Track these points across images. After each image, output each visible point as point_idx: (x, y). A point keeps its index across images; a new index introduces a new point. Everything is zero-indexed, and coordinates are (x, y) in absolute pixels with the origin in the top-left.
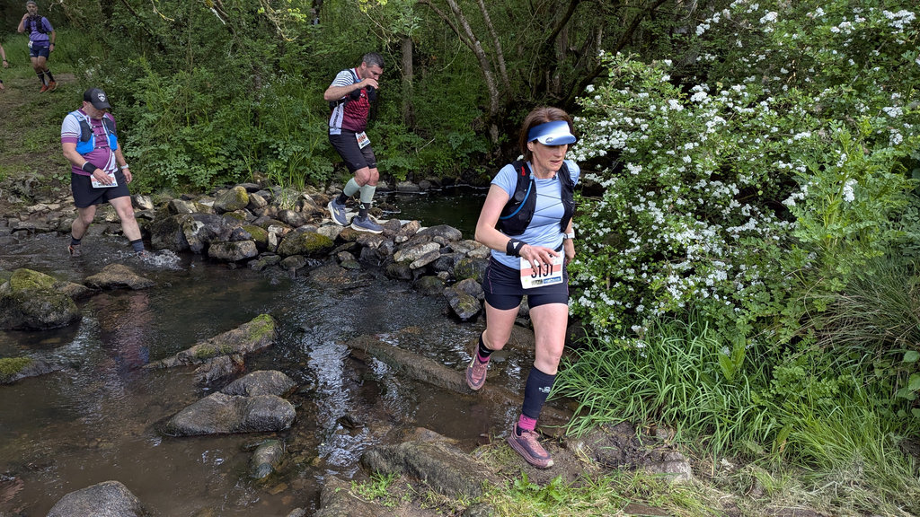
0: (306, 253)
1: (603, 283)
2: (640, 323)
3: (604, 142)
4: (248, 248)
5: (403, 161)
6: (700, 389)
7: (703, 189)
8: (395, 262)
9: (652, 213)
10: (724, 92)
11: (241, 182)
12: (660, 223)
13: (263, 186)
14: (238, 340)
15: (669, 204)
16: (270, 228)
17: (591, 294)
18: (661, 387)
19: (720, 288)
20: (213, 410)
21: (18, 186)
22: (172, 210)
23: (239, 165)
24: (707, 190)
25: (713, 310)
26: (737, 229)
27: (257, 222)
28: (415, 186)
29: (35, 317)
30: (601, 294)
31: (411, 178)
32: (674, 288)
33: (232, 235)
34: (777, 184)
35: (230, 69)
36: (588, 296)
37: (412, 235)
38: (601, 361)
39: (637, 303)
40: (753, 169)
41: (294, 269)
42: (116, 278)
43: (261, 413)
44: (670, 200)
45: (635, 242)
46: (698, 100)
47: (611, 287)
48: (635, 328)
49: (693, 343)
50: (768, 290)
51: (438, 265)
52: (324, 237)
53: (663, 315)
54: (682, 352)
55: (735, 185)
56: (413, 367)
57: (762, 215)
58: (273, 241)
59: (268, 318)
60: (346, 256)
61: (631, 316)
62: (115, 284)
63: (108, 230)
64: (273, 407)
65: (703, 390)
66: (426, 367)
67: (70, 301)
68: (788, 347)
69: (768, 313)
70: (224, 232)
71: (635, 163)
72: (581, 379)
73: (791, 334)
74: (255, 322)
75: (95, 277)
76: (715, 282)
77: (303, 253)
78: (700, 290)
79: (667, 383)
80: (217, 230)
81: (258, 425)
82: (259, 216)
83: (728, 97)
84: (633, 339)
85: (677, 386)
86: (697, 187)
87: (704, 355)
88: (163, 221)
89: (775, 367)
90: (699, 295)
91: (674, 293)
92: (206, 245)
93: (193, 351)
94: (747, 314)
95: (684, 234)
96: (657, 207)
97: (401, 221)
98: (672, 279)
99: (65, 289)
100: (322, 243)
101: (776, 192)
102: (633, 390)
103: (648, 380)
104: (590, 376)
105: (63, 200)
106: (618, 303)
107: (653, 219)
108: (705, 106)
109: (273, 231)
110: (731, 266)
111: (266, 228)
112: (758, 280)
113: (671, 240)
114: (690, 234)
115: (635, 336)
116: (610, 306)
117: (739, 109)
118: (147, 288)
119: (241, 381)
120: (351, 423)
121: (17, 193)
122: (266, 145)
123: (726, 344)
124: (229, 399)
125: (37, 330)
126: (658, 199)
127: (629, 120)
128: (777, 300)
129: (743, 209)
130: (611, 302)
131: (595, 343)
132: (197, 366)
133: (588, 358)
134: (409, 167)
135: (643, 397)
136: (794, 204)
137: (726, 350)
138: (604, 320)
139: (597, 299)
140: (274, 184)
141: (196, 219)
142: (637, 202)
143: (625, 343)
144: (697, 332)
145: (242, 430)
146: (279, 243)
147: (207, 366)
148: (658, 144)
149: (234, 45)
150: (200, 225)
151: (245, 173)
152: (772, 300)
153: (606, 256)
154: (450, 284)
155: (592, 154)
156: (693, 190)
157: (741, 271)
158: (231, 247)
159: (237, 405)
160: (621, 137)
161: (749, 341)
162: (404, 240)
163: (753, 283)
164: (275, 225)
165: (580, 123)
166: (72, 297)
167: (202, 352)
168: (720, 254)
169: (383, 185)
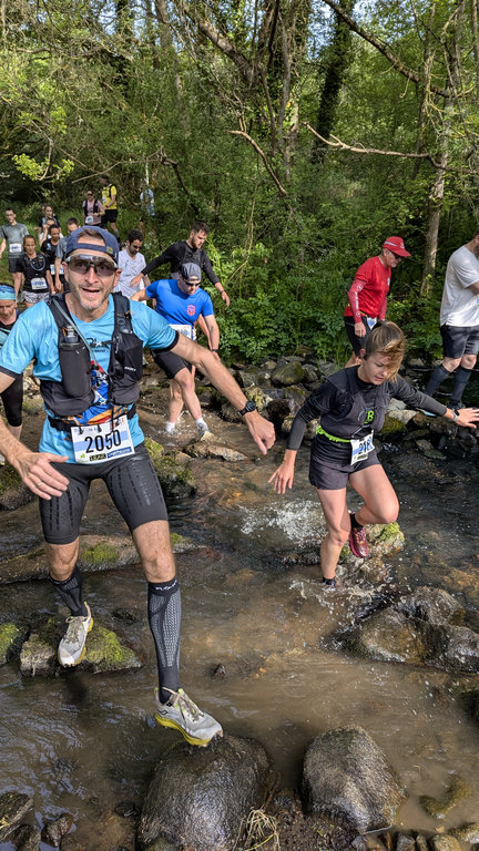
23: (285, 340)
52: (400, 422)
60: (422, 444)
100: (398, 427)
141: (265, 392)
150: (268, 399)
169: (419, 362)
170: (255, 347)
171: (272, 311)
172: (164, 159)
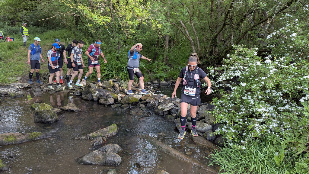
0: (130, 104)
1: (231, 124)
2: (244, 140)
3: (233, 74)
4: (111, 101)
5: (163, 75)
6: (266, 168)
7: (269, 93)
8: (158, 109)
9: (249, 100)
10: (277, 60)
11: (111, 78)
12: (252, 104)
13: (118, 80)
14: (105, 132)
15: (256, 98)
16: (119, 94)
17: (226, 127)
18: (251, 165)
19: (275, 130)
20: (95, 156)
21: (45, 76)
22: (89, 87)
23: (111, 73)
24: (270, 93)
25: (272, 138)
26: (282, 108)
27: (115, 92)
28: (166, 83)
29: (45, 119)
30: (230, 128)
31: (166, 80)
32: (257, 129)
33: (107, 96)
34: (297, 92)
35: (111, 43)
36: (225, 127)
37: (165, 100)
38: (229, 153)
39: (243, 131)
40: (288, 87)
41: (125, 109)
42: (70, 108)
43: (110, 159)
44: (256, 96)
45: (243, 110)
46: (267, 62)
47: (234, 125)
48: (242, 141)
49: (264, 150)
50: (293, 132)
51: (173, 111)
52: (136, 99)
53: (253, 138)
54: (260, 153)
55: (281, 92)
56: (162, 148)
57: (291, 103)
58: (120, 99)
59: (115, 125)
60: (142, 106)
61: (241, 137)
62: (70, 110)
63: (70, 92)
64: (114, 157)
65: (267, 168)
66: (166, 148)
67: (56, 114)
68: (301, 155)
69: (293, 141)
70: (104, 95)
71: (244, 82)
72: (222, 158)
73: (302, 150)
74: (111, 126)
75: (64, 107)
76: (273, 128)
77: (128, 104)
78: (267, 130)
79: (254, 164)
80: (102, 94)
81: (109, 163)
82: (116, 90)
83: (278, 62)
84: (241, 146)
85: (258, 166)
86: (267, 92)
87: (268, 155)
88: (86, 90)
89: (296, 162)
90: (267, 132)
91: (257, 130)
92: (99, 99)
93: (91, 135)
94: (285, 141)
95: (261, 109)
96: (251, 98)
97: (161, 95)
98: (257, 125)
99: (55, 110)
100: (135, 101)
101: (297, 95)
102: (241, 165)
103: (247, 162)
104: (225, 157)
106: (236, 131)
107: (250, 102)
108: (270, 64)
109: (120, 95)
110: (279, 122)
111: (118, 95)
112: (290, 128)
113: (256, 111)
114: (264, 109)
115: (242, 144)
116: (233, 132)
117: (283, 66)
118: (79, 112)
119: (105, 147)
120: (139, 166)
121: (45, 78)
122: (120, 67)
123: (277, 151)
124: (100, 152)
125: (45, 123)
126: (252, 95)
127: (242, 67)
128: (297, 136)
129: (284, 101)
130: (234, 131)
131: (227, 145)
132: (92, 140)
133: (224, 151)
134: (165, 76)
135: (244, 168)
136: (304, 101)
137: (277, 153)
138: (231, 137)
139: (228, 129)
140: (121, 80)
141: (96, 90)
142: (244, 96)
143: (238, 147)
144: (266, 146)
145: (104, 164)
146: (121, 99)
147: (95, 140)
148: (252, 76)
149: (113, 36)
150: (97, 92)
151: (113, 76)
152: (295, 136)
153: (232, 114)
154: (176, 118)
155: (228, 78)
156: (265, 93)
157: (283, 124)
158: (106, 100)
159: (103, 155)
160: (238, 73)
161: (286, 151)
162: (162, 101)
163: (288, 129)
164: (121, 93)
165: (224, 67)
166: (57, 113)
167: (94, 135)
168: (275, 117)
169: (156, 82)
172: (74, 14)
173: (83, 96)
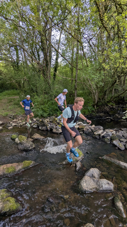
8: (94, 134)
21: (11, 116)
22: (42, 122)
29: (27, 148)
64: (108, 184)
75: (33, 137)
92: (52, 129)
99: (29, 140)
105: (18, 119)
121: (10, 118)
125: (27, 151)
150: (49, 125)
158: (58, 130)
162: (93, 129)
170: (45, 115)
171: (49, 108)
172: (26, 79)
173: (40, 128)
